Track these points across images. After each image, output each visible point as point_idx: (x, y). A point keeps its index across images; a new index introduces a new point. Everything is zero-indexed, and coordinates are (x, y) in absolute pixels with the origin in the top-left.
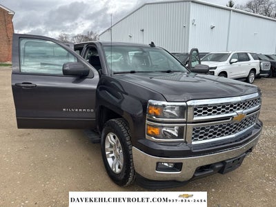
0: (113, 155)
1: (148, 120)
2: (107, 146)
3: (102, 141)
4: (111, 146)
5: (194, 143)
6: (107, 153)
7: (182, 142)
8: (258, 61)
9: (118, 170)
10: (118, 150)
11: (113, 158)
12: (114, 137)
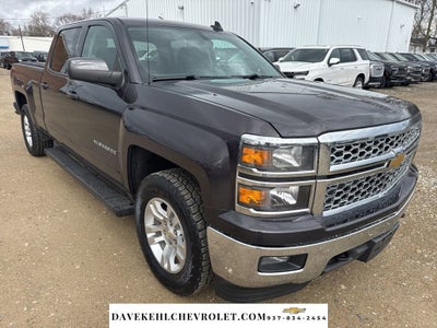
0: (162, 238)
1: (241, 175)
2: (149, 223)
3: (138, 212)
4: (157, 222)
5: (326, 214)
6: (149, 235)
7: (305, 213)
8: (368, 62)
9: (175, 268)
10: (171, 230)
11: (162, 244)
12: (164, 206)
